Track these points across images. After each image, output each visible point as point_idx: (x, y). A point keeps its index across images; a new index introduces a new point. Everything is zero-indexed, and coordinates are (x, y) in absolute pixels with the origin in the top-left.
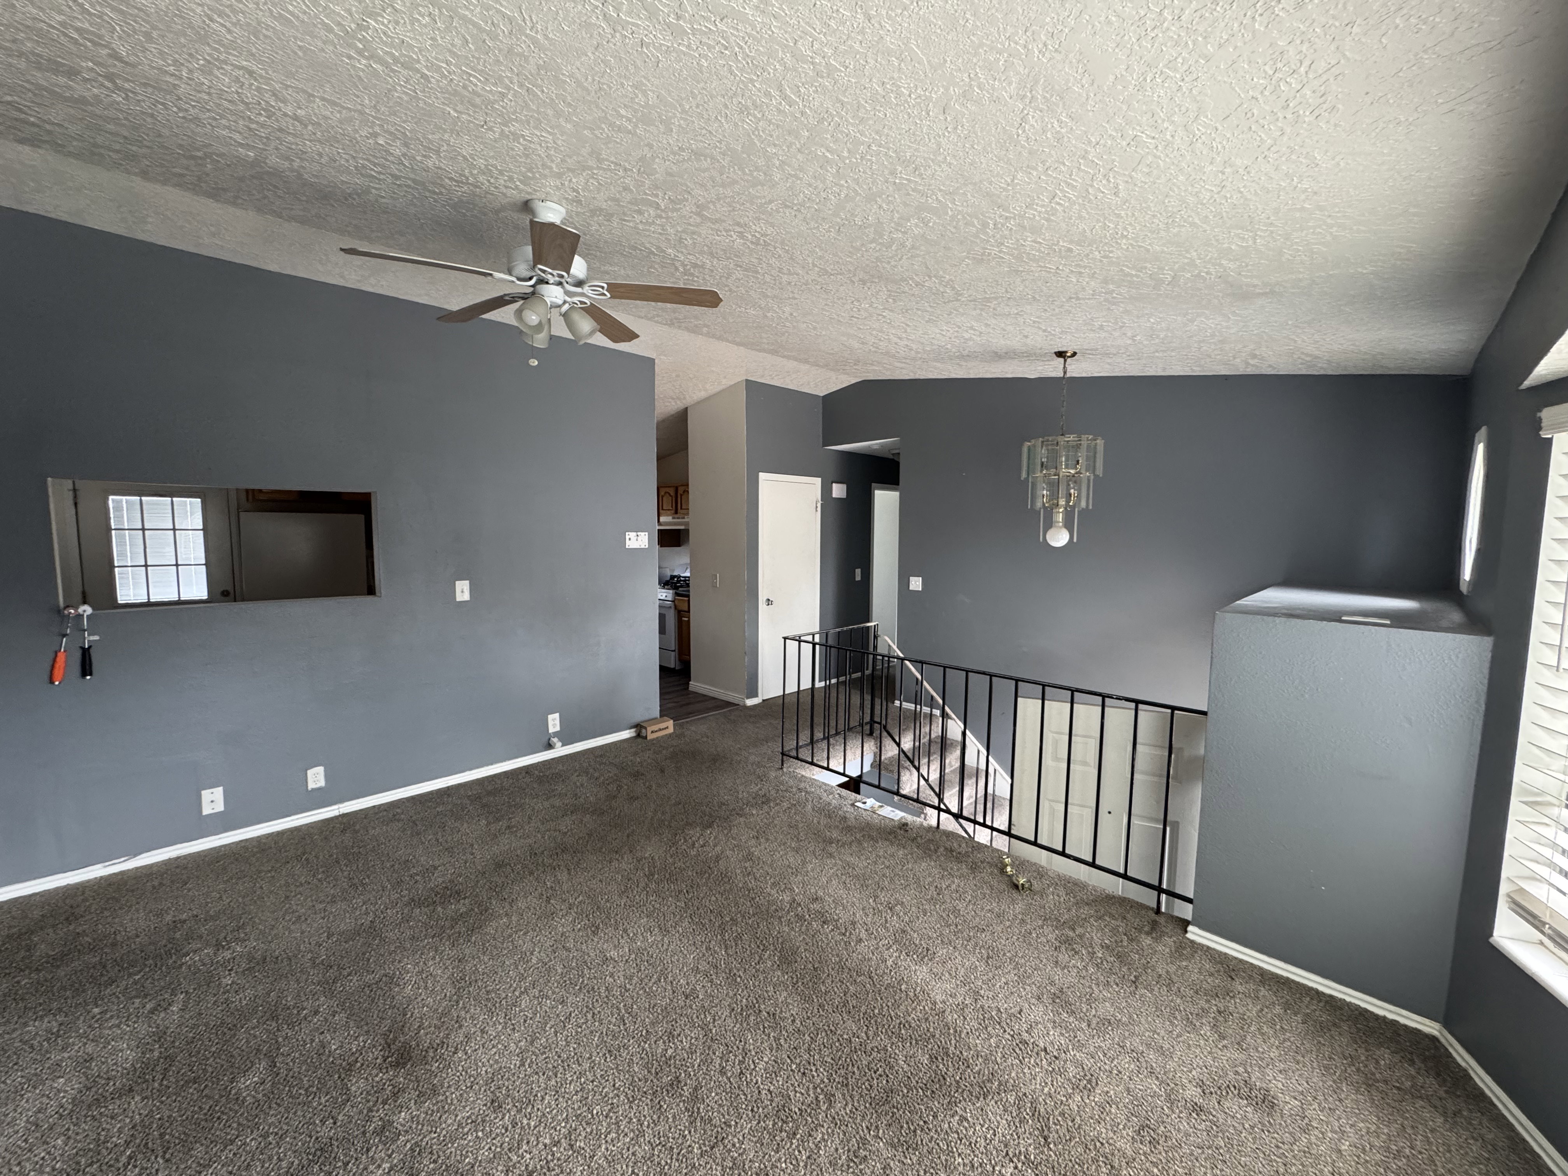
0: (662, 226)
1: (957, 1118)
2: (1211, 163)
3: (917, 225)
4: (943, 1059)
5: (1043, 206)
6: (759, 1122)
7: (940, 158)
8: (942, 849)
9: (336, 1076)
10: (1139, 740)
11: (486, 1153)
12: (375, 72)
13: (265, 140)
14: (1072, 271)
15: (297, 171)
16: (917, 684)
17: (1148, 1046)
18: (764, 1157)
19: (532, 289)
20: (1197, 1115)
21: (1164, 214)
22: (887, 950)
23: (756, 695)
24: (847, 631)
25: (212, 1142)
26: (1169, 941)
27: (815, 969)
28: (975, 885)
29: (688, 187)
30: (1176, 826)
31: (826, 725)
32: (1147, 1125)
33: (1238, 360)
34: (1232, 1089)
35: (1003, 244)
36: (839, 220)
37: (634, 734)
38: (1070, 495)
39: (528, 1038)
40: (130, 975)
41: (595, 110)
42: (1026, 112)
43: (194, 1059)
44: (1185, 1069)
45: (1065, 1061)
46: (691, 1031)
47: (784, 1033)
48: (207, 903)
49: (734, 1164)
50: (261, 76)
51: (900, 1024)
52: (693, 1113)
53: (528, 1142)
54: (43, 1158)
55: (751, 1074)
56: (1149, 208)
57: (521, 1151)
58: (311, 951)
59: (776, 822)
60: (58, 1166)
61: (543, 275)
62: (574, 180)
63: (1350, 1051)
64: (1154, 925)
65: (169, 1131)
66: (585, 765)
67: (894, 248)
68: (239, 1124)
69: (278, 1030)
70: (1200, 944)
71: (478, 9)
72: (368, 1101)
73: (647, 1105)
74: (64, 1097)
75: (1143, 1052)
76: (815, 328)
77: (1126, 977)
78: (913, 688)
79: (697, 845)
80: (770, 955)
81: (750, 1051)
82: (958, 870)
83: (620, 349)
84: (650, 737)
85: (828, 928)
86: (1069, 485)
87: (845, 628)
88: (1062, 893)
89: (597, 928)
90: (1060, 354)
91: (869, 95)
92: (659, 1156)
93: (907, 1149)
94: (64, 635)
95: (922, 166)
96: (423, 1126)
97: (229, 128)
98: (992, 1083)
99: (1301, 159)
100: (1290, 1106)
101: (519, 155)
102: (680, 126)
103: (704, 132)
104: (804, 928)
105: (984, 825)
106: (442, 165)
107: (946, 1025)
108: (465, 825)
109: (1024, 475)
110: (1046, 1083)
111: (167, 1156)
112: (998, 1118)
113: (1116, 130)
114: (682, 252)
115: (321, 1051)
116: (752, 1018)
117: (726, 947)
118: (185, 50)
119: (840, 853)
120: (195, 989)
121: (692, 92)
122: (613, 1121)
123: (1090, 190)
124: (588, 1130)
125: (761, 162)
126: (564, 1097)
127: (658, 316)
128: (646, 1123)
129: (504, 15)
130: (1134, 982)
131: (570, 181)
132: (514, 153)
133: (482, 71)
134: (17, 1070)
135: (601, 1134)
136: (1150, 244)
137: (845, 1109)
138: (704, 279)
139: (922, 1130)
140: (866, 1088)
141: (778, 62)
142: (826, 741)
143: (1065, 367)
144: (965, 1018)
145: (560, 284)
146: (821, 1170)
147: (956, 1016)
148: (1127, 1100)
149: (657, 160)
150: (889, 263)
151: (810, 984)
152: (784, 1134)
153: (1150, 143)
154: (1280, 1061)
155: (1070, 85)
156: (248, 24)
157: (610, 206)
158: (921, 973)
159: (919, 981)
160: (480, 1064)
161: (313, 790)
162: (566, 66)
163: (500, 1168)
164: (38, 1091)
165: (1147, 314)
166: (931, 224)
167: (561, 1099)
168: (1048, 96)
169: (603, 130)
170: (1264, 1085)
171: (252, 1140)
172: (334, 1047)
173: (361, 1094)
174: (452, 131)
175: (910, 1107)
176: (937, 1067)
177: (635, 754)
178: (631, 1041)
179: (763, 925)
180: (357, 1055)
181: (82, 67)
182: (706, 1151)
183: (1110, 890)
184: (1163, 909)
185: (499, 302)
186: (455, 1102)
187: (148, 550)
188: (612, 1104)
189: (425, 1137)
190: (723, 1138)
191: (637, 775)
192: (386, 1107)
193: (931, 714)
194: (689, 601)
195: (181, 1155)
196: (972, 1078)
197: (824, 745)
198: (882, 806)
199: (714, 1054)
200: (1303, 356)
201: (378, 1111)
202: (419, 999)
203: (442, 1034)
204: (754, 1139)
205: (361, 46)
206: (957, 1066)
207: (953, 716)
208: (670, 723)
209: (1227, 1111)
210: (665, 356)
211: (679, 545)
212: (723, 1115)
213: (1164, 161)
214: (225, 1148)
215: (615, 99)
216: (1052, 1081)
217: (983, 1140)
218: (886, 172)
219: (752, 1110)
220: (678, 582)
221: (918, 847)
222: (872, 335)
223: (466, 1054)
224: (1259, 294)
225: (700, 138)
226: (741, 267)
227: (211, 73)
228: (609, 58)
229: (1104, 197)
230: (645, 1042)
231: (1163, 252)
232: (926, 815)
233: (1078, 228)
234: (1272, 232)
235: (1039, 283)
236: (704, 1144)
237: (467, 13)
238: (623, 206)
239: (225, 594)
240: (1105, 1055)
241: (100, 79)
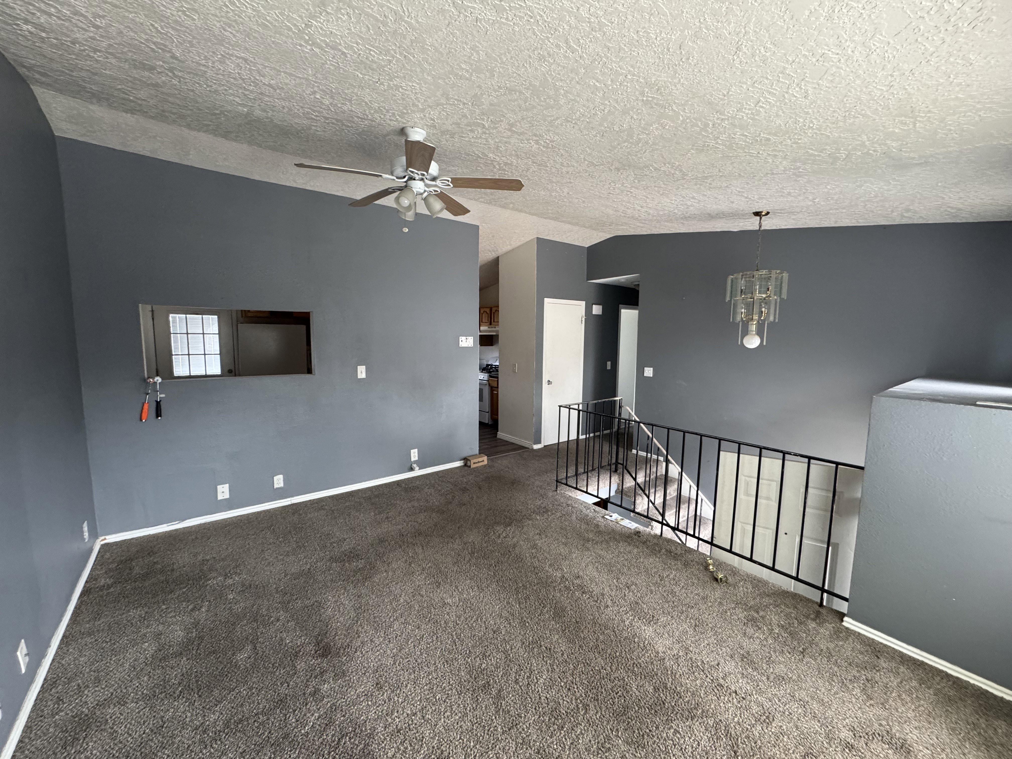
0: (486, 139)
1: (672, 731)
2: (883, 69)
3: (657, 129)
4: (663, 691)
5: (749, 109)
6: (540, 717)
7: (676, 81)
8: (664, 551)
9: (289, 658)
10: (810, 485)
11: (373, 715)
12: (316, 54)
13: (253, 101)
14: (770, 155)
15: (270, 118)
16: (648, 439)
17: (813, 698)
18: (542, 740)
19: (405, 184)
20: (850, 750)
21: (843, 110)
22: (625, 614)
23: (540, 442)
24: (601, 402)
25: (223, 689)
26: (830, 626)
27: (577, 622)
28: (687, 576)
29: (503, 112)
30: (836, 546)
31: (586, 464)
32: (811, 753)
33: (895, 214)
34: (877, 736)
35: (718, 138)
36: (603, 128)
37: (463, 464)
38: (762, 312)
39: (398, 648)
40: (181, 589)
41: (446, 66)
42: (740, 43)
43: (213, 640)
44: (840, 718)
45: (750, 702)
46: (497, 654)
47: (556, 661)
48: (220, 551)
49: (523, 741)
50: (251, 62)
51: (634, 664)
52: (498, 706)
53: (398, 712)
54: (137, 687)
55: (535, 685)
56: (831, 106)
57: (393, 716)
58: (275, 583)
59: (552, 525)
60: (145, 692)
61: (412, 174)
62: (432, 113)
63: (972, 719)
64: (818, 615)
65: (200, 679)
66: (433, 482)
67: (640, 145)
68: (237, 680)
69: (258, 628)
70: (853, 630)
71: (376, 8)
72: (307, 676)
73: (469, 697)
74: (148, 654)
75: (808, 702)
76: (584, 202)
77: (796, 648)
78: (645, 441)
79: (501, 536)
80: (548, 610)
81: (534, 671)
82: (675, 565)
83: (457, 220)
84: (473, 466)
85: (585, 597)
86: (761, 305)
87: (600, 401)
88: (750, 587)
89: (440, 584)
90: (757, 214)
91: (627, 40)
92: (476, 730)
93: (638, 747)
94: (148, 394)
95: (663, 87)
96: (337, 694)
97: (233, 95)
98: (697, 710)
99: (958, 61)
100: (923, 753)
101: (398, 99)
102: (499, 72)
103: (515, 75)
104: (570, 595)
105: (693, 536)
106: (353, 109)
107: (666, 668)
108: (362, 515)
109: (728, 299)
110: (736, 715)
111: (200, 693)
112: (701, 734)
113: (808, 51)
114: (498, 156)
115: (281, 643)
116: (536, 650)
117: (519, 603)
118: (211, 50)
119: (594, 548)
120: (214, 600)
121: (508, 49)
122: (448, 704)
123: (786, 96)
124: (434, 708)
125: (552, 93)
126: (419, 686)
127: (482, 198)
128: (468, 708)
129: (391, 9)
130: (802, 653)
131: (430, 113)
132: (396, 98)
133: (377, 47)
134: (125, 636)
135: (441, 712)
136: (830, 132)
137: (596, 715)
138: (512, 172)
139: (648, 736)
140: (611, 704)
141: (566, 23)
142: (586, 474)
143: (760, 223)
144: (679, 665)
145: (422, 180)
146: (580, 753)
147: (672, 663)
148: (796, 734)
149: (484, 96)
150: (636, 155)
151: (574, 632)
152: (556, 727)
153: (835, 58)
154: (916, 720)
155: (775, 21)
156: (245, 31)
157: (454, 128)
158: (648, 632)
159: (647, 637)
160: (370, 660)
161: (277, 488)
162: (429, 39)
163: (381, 725)
164: (135, 649)
165: (825, 183)
166: (667, 127)
167: (417, 688)
168: (758, 30)
169: (451, 78)
170: (902, 736)
171: (244, 690)
172: (288, 641)
173: (303, 670)
174: (359, 86)
175: (640, 719)
176: (659, 695)
177: (463, 476)
178: (460, 656)
179: (543, 591)
180: (301, 647)
181: (156, 65)
182: (506, 731)
183: (785, 588)
184: (825, 604)
185: (385, 193)
186: (355, 682)
187: (190, 346)
188: (448, 694)
189: (338, 701)
190: (517, 724)
191: (464, 490)
192: (317, 680)
193: (658, 460)
194: (498, 380)
195: (207, 694)
196: (683, 705)
197: (585, 477)
198: (622, 519)
199: (511, 670)
200: (949, 209)
201: (312, 682)
202: (336, 618)
203: (348, 640)
204: (537, 727)
205: (307, 38)
206: (673, 696)
207: (673, 462)
208: (485, 458)
209: (873, 750)
210: (486, 223)
211: (492, 345)
212: (516, 709)
213: (845, 70)
214: (230, 693)
215: (459, 58)
216: (741, 714)
217: (690, 748)
218: (637, 93)
219: (535, 709)
220: (491, 368)
221: (647, 548)
222: (622, 205)
223: (362, 653)
224: (916, 164)
225: (512, 79)
226: (536, 163)
227: (224, 63)
228: (456, 31)
229: (797, 100)
230: (468, 658)
231: (840, 137)
232: (652, 526)
233: (775, 124)
234: (929, 117)
235: (744, 164)
236: (505, 726)
237: (369, 10)
238: (462, 128)
239: (230, 371)
240: (779, 701)
241: (167, 72)
